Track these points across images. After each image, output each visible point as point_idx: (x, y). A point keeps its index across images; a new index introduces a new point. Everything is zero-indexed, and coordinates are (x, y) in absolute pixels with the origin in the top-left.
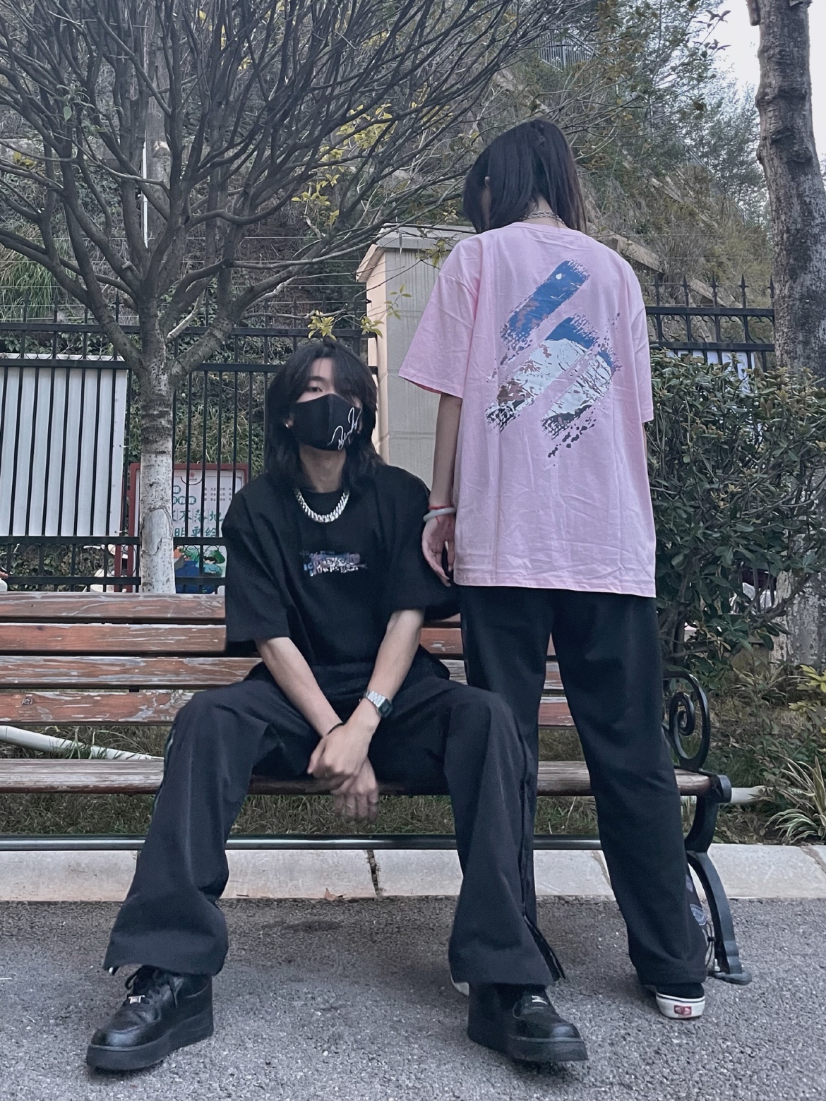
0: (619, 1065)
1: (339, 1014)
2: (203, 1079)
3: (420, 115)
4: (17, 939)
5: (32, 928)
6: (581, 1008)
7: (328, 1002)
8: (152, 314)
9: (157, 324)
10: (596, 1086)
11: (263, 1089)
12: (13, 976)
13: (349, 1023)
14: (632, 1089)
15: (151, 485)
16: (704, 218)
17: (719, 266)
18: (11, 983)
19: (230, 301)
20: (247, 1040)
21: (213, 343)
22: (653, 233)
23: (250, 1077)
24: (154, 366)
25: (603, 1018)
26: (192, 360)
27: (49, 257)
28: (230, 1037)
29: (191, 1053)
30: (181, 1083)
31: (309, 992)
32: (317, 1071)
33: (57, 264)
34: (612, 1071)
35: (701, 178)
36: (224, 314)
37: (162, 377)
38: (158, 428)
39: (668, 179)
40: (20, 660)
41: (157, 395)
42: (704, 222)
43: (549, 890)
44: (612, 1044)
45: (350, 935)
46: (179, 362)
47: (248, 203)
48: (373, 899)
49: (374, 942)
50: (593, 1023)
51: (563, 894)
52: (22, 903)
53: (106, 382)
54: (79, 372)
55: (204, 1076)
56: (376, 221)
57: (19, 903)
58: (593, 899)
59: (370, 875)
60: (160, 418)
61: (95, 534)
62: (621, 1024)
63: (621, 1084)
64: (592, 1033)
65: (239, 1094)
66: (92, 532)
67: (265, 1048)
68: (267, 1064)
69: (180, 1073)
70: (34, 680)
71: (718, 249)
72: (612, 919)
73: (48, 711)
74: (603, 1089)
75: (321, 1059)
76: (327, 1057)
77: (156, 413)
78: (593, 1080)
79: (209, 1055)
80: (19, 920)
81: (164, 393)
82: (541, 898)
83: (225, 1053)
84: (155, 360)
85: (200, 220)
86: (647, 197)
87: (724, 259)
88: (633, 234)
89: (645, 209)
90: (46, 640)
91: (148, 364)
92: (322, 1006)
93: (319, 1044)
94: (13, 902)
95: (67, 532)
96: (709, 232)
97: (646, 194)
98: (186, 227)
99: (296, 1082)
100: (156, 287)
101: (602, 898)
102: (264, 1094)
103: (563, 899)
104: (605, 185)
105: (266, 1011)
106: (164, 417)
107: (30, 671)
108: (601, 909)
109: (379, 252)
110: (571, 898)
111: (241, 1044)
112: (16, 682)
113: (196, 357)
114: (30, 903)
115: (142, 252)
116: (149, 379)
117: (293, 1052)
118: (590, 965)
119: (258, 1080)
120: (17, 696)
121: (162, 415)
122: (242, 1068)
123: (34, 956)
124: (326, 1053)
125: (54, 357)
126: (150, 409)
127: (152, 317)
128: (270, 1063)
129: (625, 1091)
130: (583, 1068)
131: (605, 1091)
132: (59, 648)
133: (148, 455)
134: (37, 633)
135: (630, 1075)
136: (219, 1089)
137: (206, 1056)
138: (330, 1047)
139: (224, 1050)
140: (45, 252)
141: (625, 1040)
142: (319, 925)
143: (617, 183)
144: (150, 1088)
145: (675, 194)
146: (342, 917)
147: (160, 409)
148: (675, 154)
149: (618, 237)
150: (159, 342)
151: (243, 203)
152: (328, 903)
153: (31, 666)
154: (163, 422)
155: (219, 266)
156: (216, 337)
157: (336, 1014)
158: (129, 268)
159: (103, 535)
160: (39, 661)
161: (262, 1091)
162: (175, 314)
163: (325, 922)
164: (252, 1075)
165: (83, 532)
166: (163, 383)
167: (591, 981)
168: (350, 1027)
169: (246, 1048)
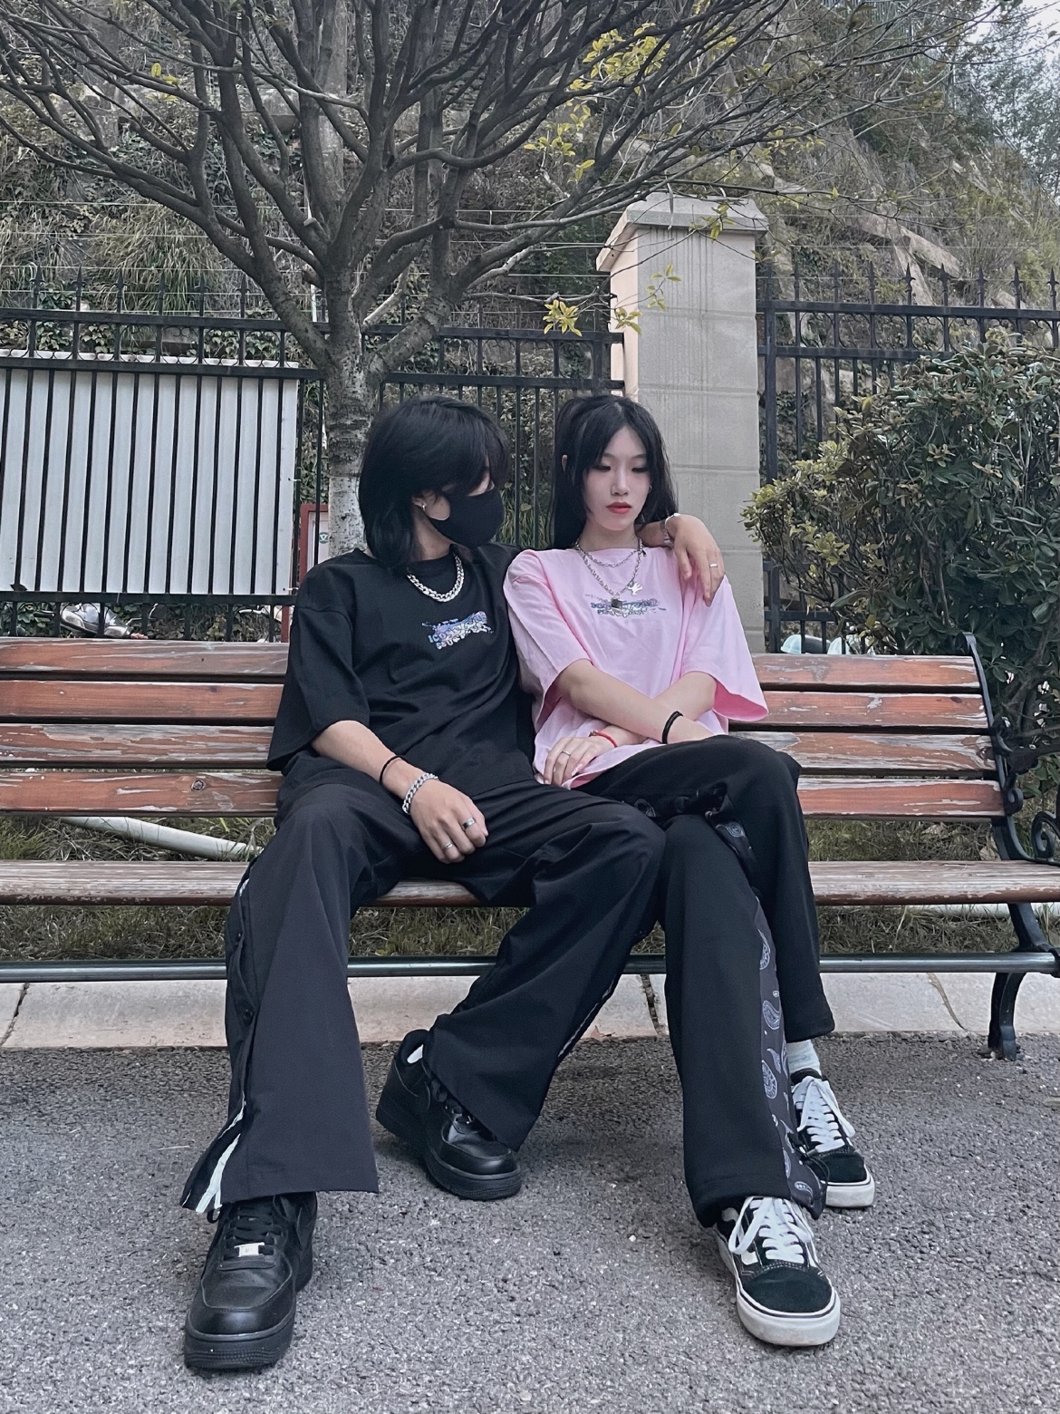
0: (1027, 1248)
1: (641, 1186)
2: (472, 1276)
3: (707, 25)
4: (190, 1095)
5: (208, 1080)
6: (959, 1173)
7: (622, 1170)
8: (343, 290)
9: (350, 304)
10: (1004, 1277)
11: (557, 1289)
12: (190, 1143)
13: (656, 1199)
14: (1052, 1280)
15: (344, 518)
16: (1016, 215)
17: (1032, 275)
18: (189, 1153)
19: (448, 276)
20: (522, 1222)
21: (424, 332)
22: (953, 230)
23: (535, 1273)
24: (347, 361)
25: (989, 1186)
26: (397, 354)
27: (203, 211)
28: (499, 1218)
29: (450, 1243)
30: (443, 1282)
31: (594, 1158)
32: (625, 1262)
33: (212, 220)
34: (1020, 1257)
35: (1013, 163)
36: (440, 292)
37: (357, 375)
38: (352, 443)
39: (972, 163)
40: (186, 730)
41: (351, 398)
42: (1015, 220)
43: (878, 1025)
44: (1010, 1220)
45: (633, 1083)
46: (380, 356)
47: (475, 140)
48: (655, 1039)
49: (667, 1092)
50: (978, 1193)
51: (899, 1029)
52: (192, 1049)
53: (270, 396)
54: (234, 382)
55: (473, 1273)
56: (639, 175)
57: (187, 1049)
58: (937, 1035)
59: (646, 1009)
60: (354, 429)
61: (258, 592)
62: (1015, 1194)
63: (1036, 1273)
64: (980, 1206)
65: (525, 1297)
66: (253, 589)
67: (549, 1233)
68: (555, 1254)
69: (439, 1270)
70: (208, 758)
71: (1031, 254)
72: (967, 1060)
73: (227, 798)
74: (1014, 1281)
75: (628, 1246)
76: (636, 1243)
77: (349, 422)
78: (997, 1268)
79: (474, 1244)
80: (190, 1069)
81: (360, 397)
82: (872, 1035)
83: (496, 1241)
84: (347, 352)
85: (408, 163)
86: (946, 185)
87: (1037, 267)
88: (928, 231)
89: (944, 201)
90: (222, 705)
91: (339, 357)
92: (615, 1176)
93: (621, 1227)
94: (179, 1048)
95: (220, 589)
96: (1020, 232)
97: (945, 181)
98: (389, 171)
99: (600, 1279)
100: (349, 252)
101: (949, 1034)
102: (558, 1296)
103: (899, 1036)
104: (896, 167)
105: (541, 1184)
106: (359, 428)
107: (201, 745)
108: (951, 1048)
109: (630, 230)
110: (909, 1035)
111: (515, 1229)
112: (183, 759)
113: (403, 350)
114: (202, 1049)
115: (329, 206)
116: (340, 378)
117: (589, 1236)
118: (954, 1118)
119: (547, 1276)
120: (185, 778)
121: (357, 425)
122: (523, 1261)
123: (215, 1117)
124: (632, 1238)
125: (200, 361)
126: (342, 417)
127: (343, 293)
128: (559, 1254)
129: (1044, 1282)
130: (981, 1253)
131: (1017, 1284)
132: (240, 715)
133: (339, 479)
134: (210, 695)
135: (1045, 1261)
136: (495, 1290)
137: (471, 1246)
138: (636, 1230)
139: (494, 1237)
140: (195, 204)
141: (1025, 1214)
142: (591, 1072)
143: (911, 166)
144: (401, 1290)
145: (980, 183)
146: (618, 1061)
147: (355, 418)
148: (984, 130)
149: (910, 234)
150: (352, 328)
151: (468, 140)
152: (598, 1043)
153: (202, 738)
154: (359, 436)
155: (434, 226)
156: (429, 323)
157: (636, 1186)
158: (312, 225)
159: (268, 592)
160: (213, 733)
161: (556, 1292)
162: (373, 291)
163: (599, 1068)
164: (537, 1269)
165: (241, 589)
166: (358, 384)
167: (961, 1138)
168: (658, 1202)
169: (523, 1234)
